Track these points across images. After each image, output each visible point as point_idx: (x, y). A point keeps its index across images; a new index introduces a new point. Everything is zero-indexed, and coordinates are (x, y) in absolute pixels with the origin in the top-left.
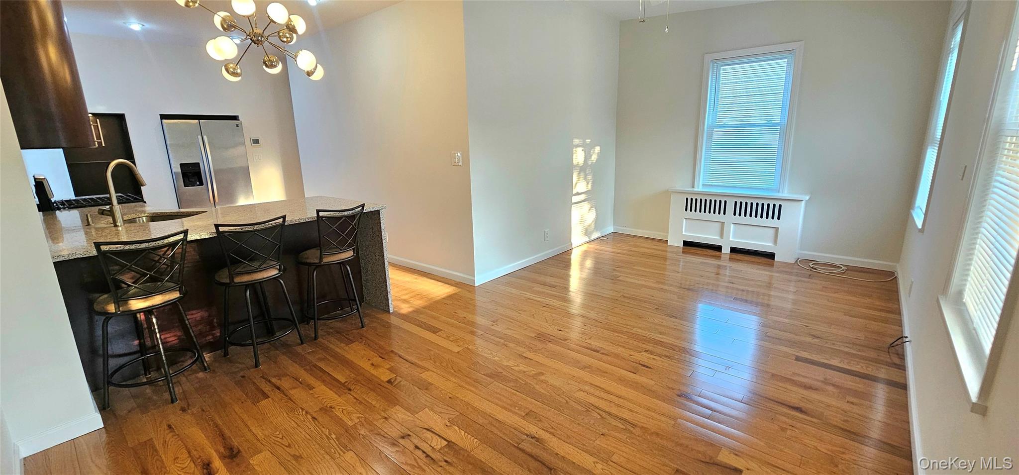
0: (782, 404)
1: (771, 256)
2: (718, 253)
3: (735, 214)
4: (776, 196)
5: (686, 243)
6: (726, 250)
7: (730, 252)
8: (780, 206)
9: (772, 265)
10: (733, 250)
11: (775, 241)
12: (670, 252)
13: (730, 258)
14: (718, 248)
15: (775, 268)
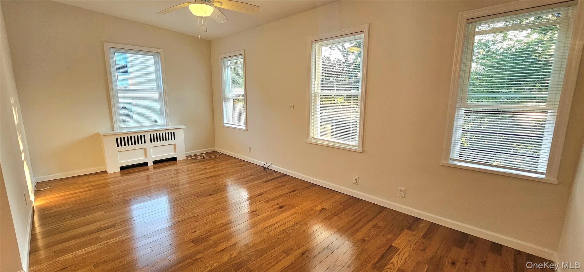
0: (290, 192)
1: (174, 159)
2: (146, 167)
3: (151, 142)
4: (169, 128)
5: (122, 168)
6: (150, 164)
7: (153, 164)
8: (174, 132)
9: (176, 163)
10: (155, 162)
11: (175, 151)
12: (110, 178)
13: (153, 168)
14: (146, 164)
15: (178, 165)
